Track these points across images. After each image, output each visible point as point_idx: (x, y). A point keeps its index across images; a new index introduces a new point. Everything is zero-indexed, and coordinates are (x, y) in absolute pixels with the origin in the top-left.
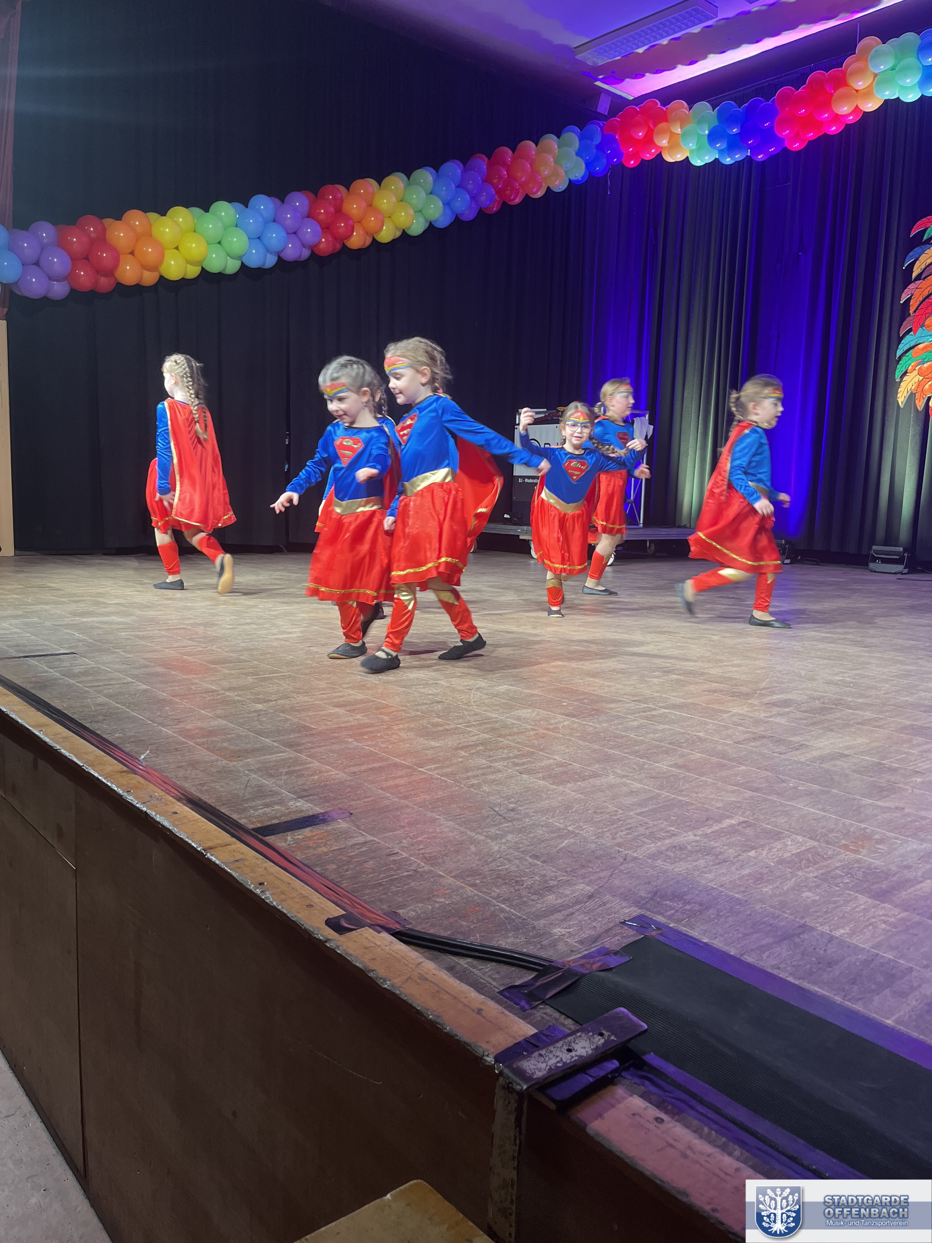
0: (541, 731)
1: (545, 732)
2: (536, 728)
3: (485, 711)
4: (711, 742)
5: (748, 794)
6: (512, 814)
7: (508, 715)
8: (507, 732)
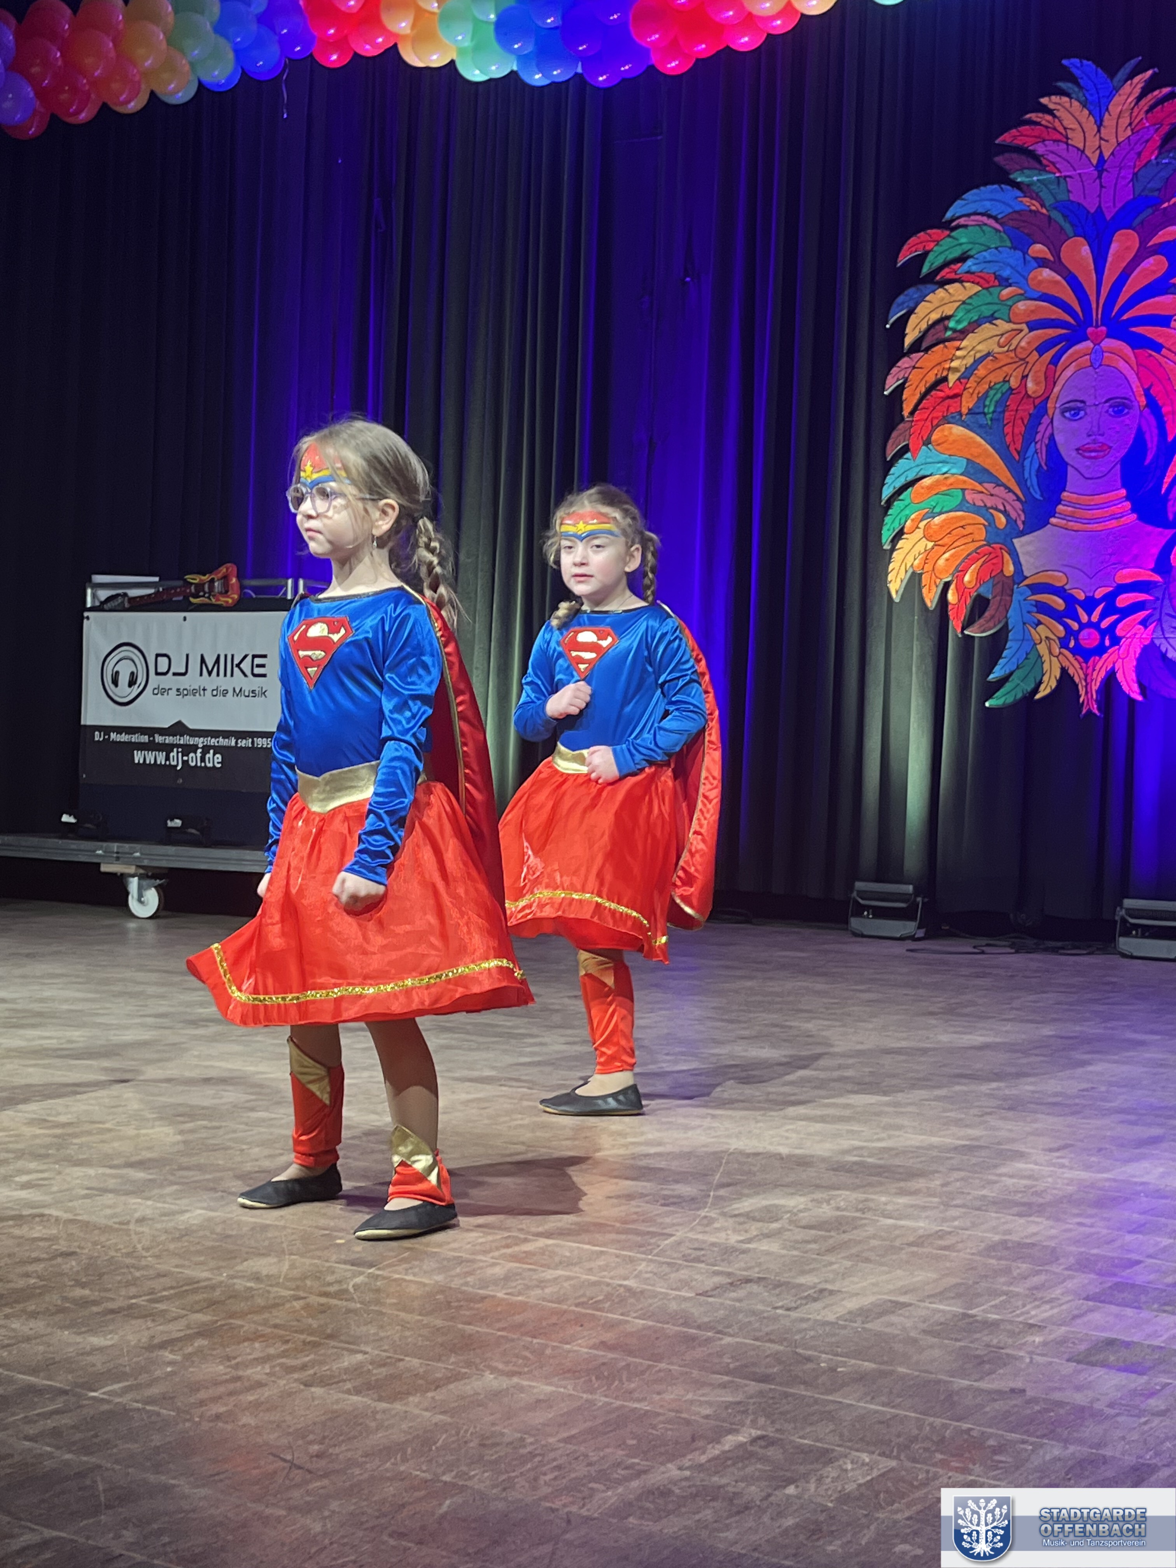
0: (314, 1300)
1: (323, 1300)
2: (302, 1294)
3: (177, 1266)
4: (655, 1297)
5: (753, 1387)
6: (323, 1463)
7: (231, 1272)
8: (243, 1306)
